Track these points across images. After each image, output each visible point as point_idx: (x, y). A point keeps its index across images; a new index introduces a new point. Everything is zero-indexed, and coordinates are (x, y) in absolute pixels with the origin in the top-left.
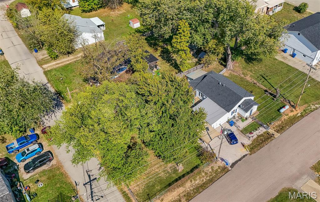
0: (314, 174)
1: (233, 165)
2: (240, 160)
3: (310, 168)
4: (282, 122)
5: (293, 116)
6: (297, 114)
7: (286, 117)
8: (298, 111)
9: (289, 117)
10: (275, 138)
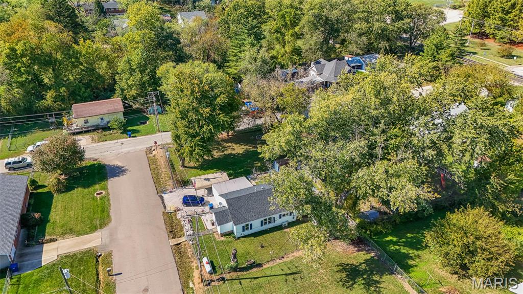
0: (103, 251)
1: (162, 198)
2: (163, 202)
3: (112, 251)
4: (189, 258)
5: (192, 276)
6: (193, 283)
7: (194, 264)
8: (196, 285)
9: (193, 269)
10: (169, 239)
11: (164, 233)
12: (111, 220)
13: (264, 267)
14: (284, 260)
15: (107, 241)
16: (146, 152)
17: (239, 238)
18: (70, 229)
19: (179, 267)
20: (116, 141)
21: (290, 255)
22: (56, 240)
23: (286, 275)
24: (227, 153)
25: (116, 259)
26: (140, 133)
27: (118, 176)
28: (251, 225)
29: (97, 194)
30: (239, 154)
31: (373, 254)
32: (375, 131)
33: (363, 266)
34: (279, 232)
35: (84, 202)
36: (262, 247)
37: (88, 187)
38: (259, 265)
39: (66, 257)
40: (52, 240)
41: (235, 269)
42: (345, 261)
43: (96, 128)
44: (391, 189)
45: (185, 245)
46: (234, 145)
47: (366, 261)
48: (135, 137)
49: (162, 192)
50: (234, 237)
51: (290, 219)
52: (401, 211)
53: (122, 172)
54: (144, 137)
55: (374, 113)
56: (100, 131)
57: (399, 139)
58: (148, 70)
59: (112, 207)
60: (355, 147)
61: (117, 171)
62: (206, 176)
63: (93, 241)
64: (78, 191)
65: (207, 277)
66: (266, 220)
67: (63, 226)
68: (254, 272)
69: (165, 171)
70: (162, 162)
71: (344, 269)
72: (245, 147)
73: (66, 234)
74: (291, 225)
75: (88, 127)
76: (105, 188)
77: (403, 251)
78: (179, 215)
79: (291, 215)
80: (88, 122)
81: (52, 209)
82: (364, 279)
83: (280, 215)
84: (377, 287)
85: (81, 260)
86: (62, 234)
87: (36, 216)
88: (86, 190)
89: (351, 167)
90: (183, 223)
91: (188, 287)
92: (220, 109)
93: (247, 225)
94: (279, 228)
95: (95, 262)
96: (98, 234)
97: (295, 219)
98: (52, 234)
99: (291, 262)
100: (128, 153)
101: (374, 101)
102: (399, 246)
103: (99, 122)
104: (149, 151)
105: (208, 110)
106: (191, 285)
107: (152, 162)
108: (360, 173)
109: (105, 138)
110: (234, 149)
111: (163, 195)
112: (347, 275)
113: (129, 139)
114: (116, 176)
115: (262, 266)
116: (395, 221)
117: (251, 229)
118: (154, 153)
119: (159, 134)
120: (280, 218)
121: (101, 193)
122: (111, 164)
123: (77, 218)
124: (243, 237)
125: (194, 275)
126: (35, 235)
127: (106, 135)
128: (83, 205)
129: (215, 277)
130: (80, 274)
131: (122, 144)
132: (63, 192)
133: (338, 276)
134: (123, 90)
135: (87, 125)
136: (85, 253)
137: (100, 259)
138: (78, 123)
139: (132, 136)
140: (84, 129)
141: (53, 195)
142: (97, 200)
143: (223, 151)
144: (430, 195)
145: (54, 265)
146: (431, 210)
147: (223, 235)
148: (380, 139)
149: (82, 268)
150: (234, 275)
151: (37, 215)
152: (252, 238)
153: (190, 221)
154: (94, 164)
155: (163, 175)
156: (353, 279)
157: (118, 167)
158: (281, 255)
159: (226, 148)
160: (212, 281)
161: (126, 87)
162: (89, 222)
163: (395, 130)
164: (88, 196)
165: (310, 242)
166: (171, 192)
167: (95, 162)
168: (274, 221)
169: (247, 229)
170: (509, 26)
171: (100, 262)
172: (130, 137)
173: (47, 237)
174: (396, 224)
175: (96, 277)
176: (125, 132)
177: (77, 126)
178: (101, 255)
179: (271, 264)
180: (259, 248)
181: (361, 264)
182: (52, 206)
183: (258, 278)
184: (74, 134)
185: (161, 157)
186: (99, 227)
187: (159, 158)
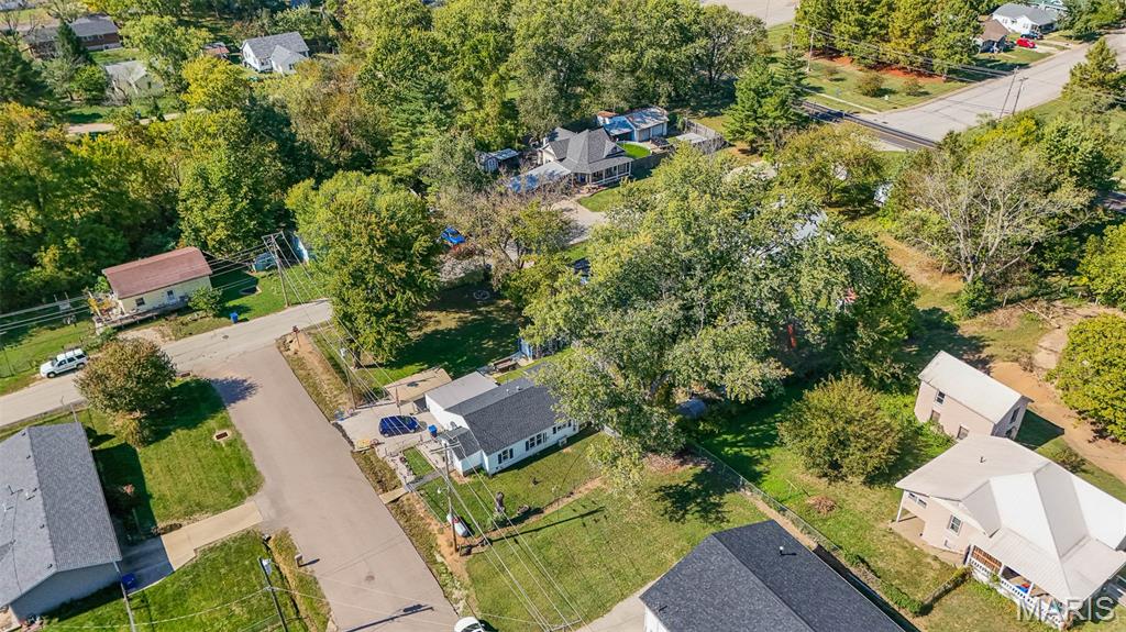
0: (271, 530)
1: (339, 427)
2: (345, 435)
3: (287, 528)
4: (423, 519)
5: (437, 544)
6: (442, 556)
7: (434, 526)
8: (447, 557)
9: (435, 534)
10: (378, 495)
11: (366, 486)
12: (264, 480)
13: (547, 512)
14: (576, 496)
15: (272, 513)
16: (279, 348)
17: (494, 475)
18: (198, 504)
19: (411, 536)
20: (211, 333)
21: (582, 489)
22: (181, 526)
23: (582, 516)
24: (428, 330)
25: (298, 538)
26: (253, 312)
27: (243, 398)
28: (511, 451)
29: (218, 437)
30: (451, 329)
31: (703, 466)
32: (691, 283)
33: (694, 486)
34: (556, 454)
35: (200, 454)
36: (535, 483)
37: (195, 426)
38: (538, 511)
39: (211, 550)
40: (172, 528)
41: (503, 524)
42: (667, 483)
43: (163, 313)
44: (724, 369)
45: (408, 499)
46: (436, 314)
47: (697, 478)
48: (246, 320)
49: (336, 417)
50: (486, 475)
51: (569, 432)
52: (743, 399)
53: (247, 389)
54: (262, 318)
55: (685, 255)
56: (172, 317)
57: (725, 291)
58: (245, 189)
59: (255, 456)
60: (665, 311)
61: (238, 390)
62: (409, 379)
63: (246, 517)
64: (179, 436)
65: (461, 541)
66: (532, 439)
67: (180, 502)
68: (533, 521)
69: (326, 380)
70: (315, 363)
71: (668, 495)
72: (457, 316)
73: (193, 513)
74: (571, 440)
75: (145, 313)
76: (227, 424)
77: (746, 453)
78: (381, 452)
79: (570, 425)
80: (143, 303)
81: (145, 476)
82: (698, 504)
83: (554, 429)
84: (718, 512)
85: (239, 550)
86: (186, 514)
87: (128, 491)
88: (194, 432)
89: (663, 341)
90: (392, 465)
91: (435, 562)
92: (422, 262)
93: (505, 452)
94: (555, 448)
95: (264, 550)
96: (249, 504)
97: (577, 431)
98: (167, 517)
99: (587, 498)
100: (244, 353)
101: (683, 239)
102: (739, 447)
103: (166, 300)
104: (283, 344)
105: (402, 266)
106: (439, 559)
107: (297, 364)
108: (678, 349)
109: (185, 329)
110: (439, 322)
111: (339, 422)
112: (673, 503)
113: (234, 325)
114: (239, 400)
115: (542, 512)
116: (730, 412)
117: (511, 456)
118: (293, 347)
119: (291, 309)
120: (555, 432)
121: (225, 435)
122: (221, 378)
123: (201, 484)
124: (499, 472)
125: (439, 543)
126: (138, 524)
127: (187, 324)
128: (200, 461)
129: (475, 540)
130: (249, 572)
131: (226, 337)
132: (151, 443)
133: (660, 506)
134: (197, 231)
135: (143, 308)
136: (242, 538)
137: (271, 544)
138: (121, 308)
139: (239, 318)
140: (139, 318)
141: (135, 450)
142: (222, 449)
143: (420, 329)
144: (779, 372)
145: (195, 566)
146: (781, 390)
147: (468, 474)
148: (699, 295)
149: (247, 562)
150: (502, 532)
151: (129, 489)
152: (516, 471)
153: (403, 460)
154: (187, 383)
155: (326, 387)
156: (683, 508)
157: (235, 382)
158: (569, 489)
159: (424, 322)
160: (471, 547)
161: (201, 225)
162: (225, 487)
163: (718, 279)
164: (202, 442)
165: (619, 462)
166: (352, 415)
167: (188, 379)
168: (545, 438)
169: (505, 458)
170: (874, 34)
171: (273, 549)
172: (236, 321)
173: (161, 525)
174: (733, 416)
175: (277, 573)
176: (223, 312)
177: (122, 313)
178: (269, 538)
179: (555, 507)
180: (532, 485)
181: (690, 483)
182: (144, 471)
183: (541, 528)
184: (120, 329)
185: (311, 353)
186: (246, 493)
187: (307, 356)
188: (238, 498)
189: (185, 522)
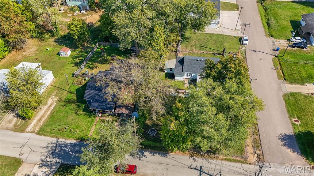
0: (283, 81)
3: (278, 80)
13: (211, 53)
27: (286, 135)
59: (285, 107)
61: (288, 140)
185: (248, 146)
186: (289, 95)
187: (251, 146)
188: (292, 94)
189: (310, 94)
